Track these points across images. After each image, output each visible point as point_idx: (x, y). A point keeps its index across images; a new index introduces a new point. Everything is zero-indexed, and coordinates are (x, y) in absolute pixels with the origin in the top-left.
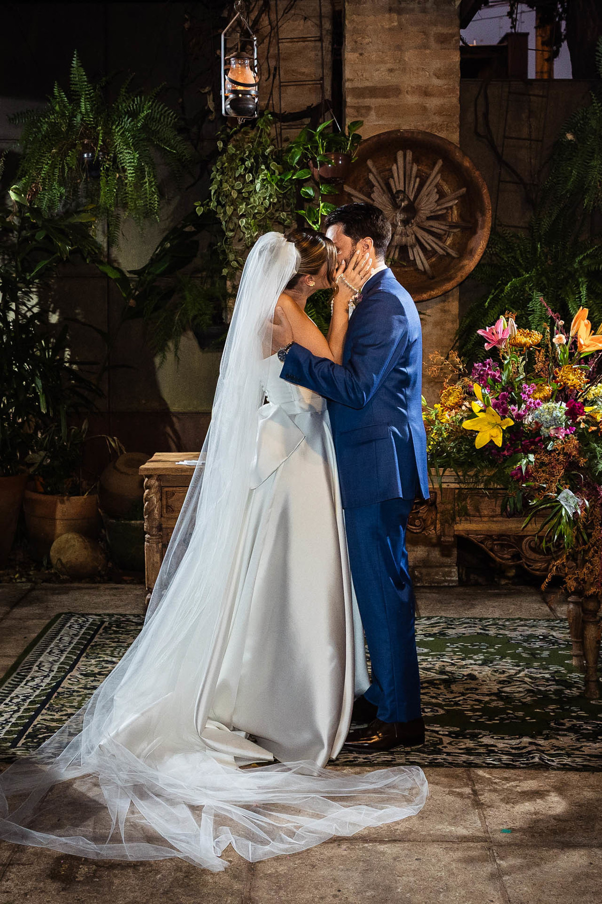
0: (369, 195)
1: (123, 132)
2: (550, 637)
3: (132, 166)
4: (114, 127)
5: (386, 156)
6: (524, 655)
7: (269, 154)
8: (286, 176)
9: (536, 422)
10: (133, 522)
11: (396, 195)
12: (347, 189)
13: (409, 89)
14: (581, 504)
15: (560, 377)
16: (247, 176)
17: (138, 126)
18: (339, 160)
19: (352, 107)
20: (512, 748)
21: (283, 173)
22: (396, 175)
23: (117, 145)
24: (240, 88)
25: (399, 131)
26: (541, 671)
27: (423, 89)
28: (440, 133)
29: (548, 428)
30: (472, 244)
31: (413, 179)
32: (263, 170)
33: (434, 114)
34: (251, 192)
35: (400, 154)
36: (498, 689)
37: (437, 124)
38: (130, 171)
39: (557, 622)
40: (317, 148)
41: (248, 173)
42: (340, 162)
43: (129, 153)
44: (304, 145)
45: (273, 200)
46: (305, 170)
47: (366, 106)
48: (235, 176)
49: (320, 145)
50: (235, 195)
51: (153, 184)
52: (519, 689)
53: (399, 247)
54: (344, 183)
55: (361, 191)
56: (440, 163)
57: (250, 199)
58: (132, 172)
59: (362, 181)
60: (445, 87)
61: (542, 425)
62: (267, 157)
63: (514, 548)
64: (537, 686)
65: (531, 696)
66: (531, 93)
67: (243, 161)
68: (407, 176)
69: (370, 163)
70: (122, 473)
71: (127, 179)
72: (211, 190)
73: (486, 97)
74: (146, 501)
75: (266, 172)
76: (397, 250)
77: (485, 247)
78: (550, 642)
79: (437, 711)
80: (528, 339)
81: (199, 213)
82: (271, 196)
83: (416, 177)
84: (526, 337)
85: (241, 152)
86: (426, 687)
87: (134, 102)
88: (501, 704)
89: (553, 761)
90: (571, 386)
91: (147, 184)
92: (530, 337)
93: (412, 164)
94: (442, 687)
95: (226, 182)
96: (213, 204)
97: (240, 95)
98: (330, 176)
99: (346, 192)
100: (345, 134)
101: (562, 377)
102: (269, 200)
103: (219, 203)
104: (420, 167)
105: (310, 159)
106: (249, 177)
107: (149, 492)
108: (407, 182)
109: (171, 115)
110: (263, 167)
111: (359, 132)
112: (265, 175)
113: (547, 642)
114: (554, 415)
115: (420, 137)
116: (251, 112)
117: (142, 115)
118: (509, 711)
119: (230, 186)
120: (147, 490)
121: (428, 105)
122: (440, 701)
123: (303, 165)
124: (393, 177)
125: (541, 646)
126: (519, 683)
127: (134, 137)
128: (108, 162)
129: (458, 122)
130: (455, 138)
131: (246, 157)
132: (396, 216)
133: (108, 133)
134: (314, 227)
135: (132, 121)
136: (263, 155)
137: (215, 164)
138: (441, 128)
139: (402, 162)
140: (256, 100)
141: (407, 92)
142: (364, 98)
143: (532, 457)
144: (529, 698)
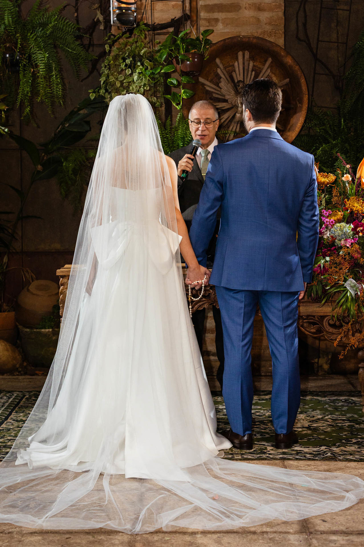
0: (217, 85)
1: (36, 38)
2: (350, 400)
3: (43, 63)
4: (29, 34)
5: (230, 55)
6: (329, 409)
7: (143, 54)
8: (155, 71)
9: (332, 237)
10: (43, 330)
11: (237, 84)
12: (201, 80)
13: (247, 5)
14: (360, 288)
15: (348, 205)
16: (127, 71)
17: (47, 34)
18: (195, 58)
19: (205, 19)
20: (314, 452)
21: (154, 68)
22: (237, 69)
23: (31, 48)
24: (123, 5)
25: (239, 36)
26: (341, 416)
27: (257, 5)
28: (270, 39)
29: (340, 240)
30: (293, 120)
31: (250, 72)
32: (139, 66)
33: (266, 24)
34: (130, 82)
35: (240, 54)
36: (308, 425)
37: (267, 31)
38: (42, 66)
39: (356, 393)
40: (179, 49)
41: (128, 68)
42: (196, 60)
43: (41, 53)
44: (169, 47)
45: (147, 88)
46: (170, 66)
47: (215, 19)
48: (118, 71)
49: (181, 47)
50: (118, 84)
51: (58, 76)
52: (324, 425)
53: (239, 122)
54: (199, 75)
55: (211, 81)
56: (270, 60)
57: (129, 88)
58: (43, 67)
59: (212, 74)
60: (274, 4)
61: (336, 238)
62: (142, 56)
63: (318, 324)
64: (337, 423)
65: (331, 428)
66: (338, 8)
67: (124, 59)
68: (245, 70)
69: (218, 61)
70: (34, 294)
71: (38, 73)
72: (101, 81)
73: (305, 11)
74: (61, 294)
75: (141, 67)
76: (239, 125)
77: (303, 122)
78: (350, 402)
79: (265, 436)
80: (326, 179)
81: (92, 98)
82: (145, 85)
83: (252, 71)
84: (325, 178)
85: (123, 53)
86: (258, 425)
87: (44, 16)
88: (309, 432)
89: (341, 457)
90: (356, 211)
91: (54, 76)
92: (328, 178)
93: (249, 61)
94: (269, 424)
95: (112, 75)
96: (102, 91)
97: (124, 11)
98: (188, 70)
99: (200, 82)
100: (200, 39)
101: (349, 205)
102: (143, 88)
103: (106, 91)
104: (255, 64)
105: (174, 58)
106: (129, 71)
107: (63, 288)
108: (245, 75)
109: (71, 25)
110: (139, 64)
111: (210, 37)
112: (141, 69)
113: (347, 403)
114: (344, 231)
115: (255, 41)
116: (131, 23)
117: (50, 25)
118: (315, 435)
119: (115, 78)
120: (62, 287)
121: (260, 17)
122: (267, 431)
123: (168, 62)
124: (235, 71)
125: (342, 405)
126: (323, 422)
127: (44, 41)
128: (25, 60)
129: (283, 30)
130: (281, 42)
131: (127, 56)
132: (238, 100)
133: (25, 39)
134: (177, 107)
135: (43, 30)
136: (139, 55)
137: (103, 62)
138: (270, 35)
139: (242, 60)
140: (135, 14)
141: (245, 8)
142: (213, 12)
143: (328, 259)
144: (329, 429)
